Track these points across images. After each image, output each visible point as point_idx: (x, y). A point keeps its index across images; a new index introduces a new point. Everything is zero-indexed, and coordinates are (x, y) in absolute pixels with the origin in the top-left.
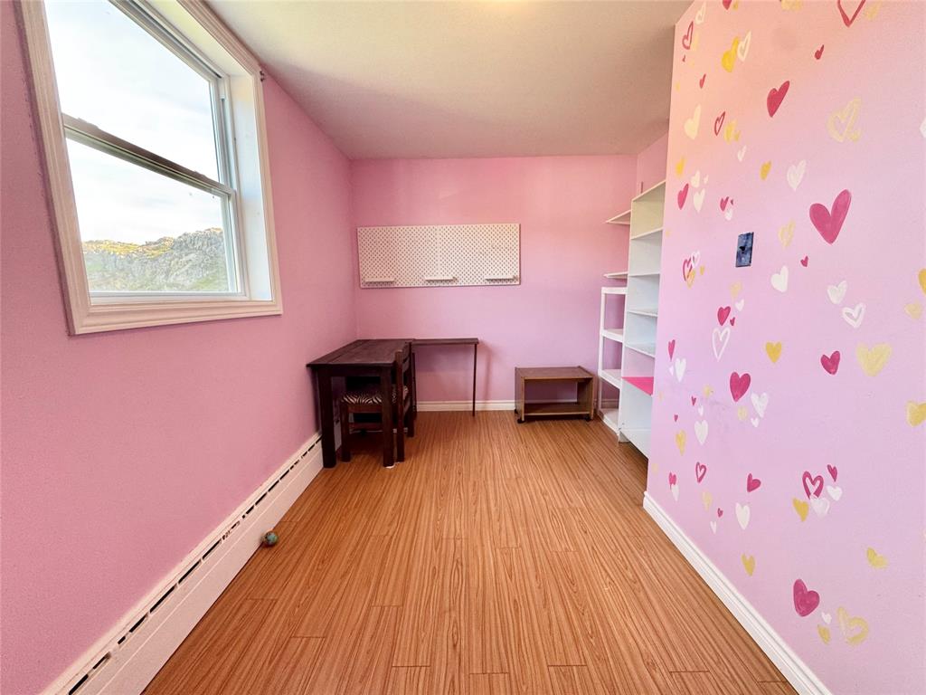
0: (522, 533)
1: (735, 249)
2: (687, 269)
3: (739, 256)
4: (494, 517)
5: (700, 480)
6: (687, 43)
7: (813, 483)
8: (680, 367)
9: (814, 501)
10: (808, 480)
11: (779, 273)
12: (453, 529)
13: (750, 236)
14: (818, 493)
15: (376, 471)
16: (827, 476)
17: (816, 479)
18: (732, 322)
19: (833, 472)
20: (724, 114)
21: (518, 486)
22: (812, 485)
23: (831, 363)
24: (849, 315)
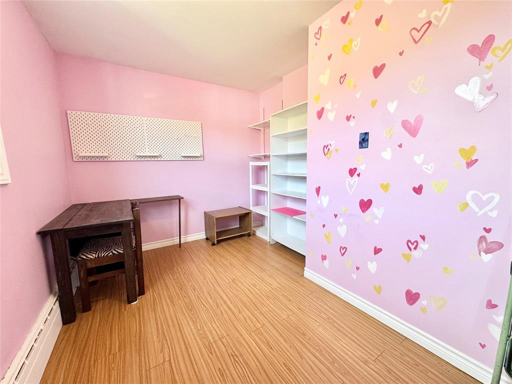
0: (258, 315)
1: (358, 140)
2: (326, 150)
3: (360, 143)
4: (236, 311)
5: (343, 255)
6: (318, 36)
7: (413, 244)
8: (324, 200)
9: (414, 252)
10: (410, 244)
11: (386, 151)
12: (214, 332)
13: (366, 134)
14: (415, 248)
15: (123, 310)
16: (420, 240)
17: (414, 242)
18: (359, 175)
19: (423, 238)
20: (345, 75)
21: (237, 285)
22: (412, 245)
23: (418, 190)
24: (426, 168)
